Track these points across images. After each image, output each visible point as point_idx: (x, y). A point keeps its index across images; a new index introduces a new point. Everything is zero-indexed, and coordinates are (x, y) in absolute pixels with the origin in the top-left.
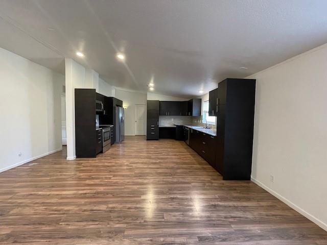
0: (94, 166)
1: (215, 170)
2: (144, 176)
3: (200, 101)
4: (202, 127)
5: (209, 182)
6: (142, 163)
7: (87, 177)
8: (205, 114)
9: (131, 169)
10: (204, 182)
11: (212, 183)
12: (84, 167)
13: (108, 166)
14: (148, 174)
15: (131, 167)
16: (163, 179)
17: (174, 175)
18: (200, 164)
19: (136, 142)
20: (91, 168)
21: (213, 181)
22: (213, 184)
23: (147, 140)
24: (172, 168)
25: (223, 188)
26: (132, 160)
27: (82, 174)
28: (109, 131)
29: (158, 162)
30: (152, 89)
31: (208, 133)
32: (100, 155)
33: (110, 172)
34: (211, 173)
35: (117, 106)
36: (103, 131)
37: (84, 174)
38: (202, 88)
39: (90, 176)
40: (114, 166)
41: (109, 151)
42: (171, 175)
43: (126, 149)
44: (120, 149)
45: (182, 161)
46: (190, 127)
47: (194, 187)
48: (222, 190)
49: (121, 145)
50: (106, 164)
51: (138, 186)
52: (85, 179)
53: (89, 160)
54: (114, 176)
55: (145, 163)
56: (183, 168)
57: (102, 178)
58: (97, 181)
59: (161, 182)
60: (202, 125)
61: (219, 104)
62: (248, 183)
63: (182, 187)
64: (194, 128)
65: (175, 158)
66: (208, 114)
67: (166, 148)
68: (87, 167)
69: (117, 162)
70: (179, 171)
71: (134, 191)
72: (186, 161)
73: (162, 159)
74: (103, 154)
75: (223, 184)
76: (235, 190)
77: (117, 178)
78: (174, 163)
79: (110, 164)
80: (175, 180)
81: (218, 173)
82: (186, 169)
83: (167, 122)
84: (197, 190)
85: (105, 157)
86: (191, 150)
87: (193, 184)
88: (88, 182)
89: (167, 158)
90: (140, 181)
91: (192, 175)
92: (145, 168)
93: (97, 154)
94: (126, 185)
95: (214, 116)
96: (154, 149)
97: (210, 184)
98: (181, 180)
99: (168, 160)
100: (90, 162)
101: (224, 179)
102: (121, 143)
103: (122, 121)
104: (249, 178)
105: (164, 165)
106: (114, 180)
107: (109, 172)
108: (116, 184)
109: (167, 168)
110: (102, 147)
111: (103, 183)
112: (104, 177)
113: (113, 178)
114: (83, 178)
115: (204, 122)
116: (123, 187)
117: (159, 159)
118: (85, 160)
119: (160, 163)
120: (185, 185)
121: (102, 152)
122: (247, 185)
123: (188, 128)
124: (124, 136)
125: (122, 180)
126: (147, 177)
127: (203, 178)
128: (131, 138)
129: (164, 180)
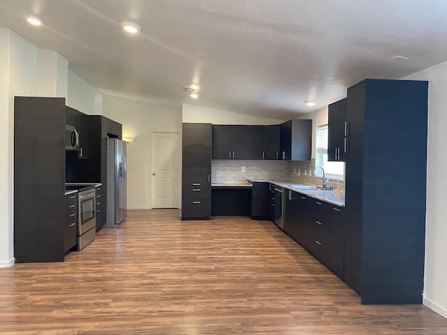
0: (63, 280)
1: (344, 284)
2: (183, 298)
3: (308, 125)
4: (314, 187)
5: (331, 308)
6: (177, 271)
7: (52, 303)
8: (322, 157)
9: (150, 284)
10: (318, 309)
11: (338, 311)
12: (39, 282)
13: (97, 280)
14: (191, 294)
15: (152, 281)
16: (228, 302)
17: (252, 295)
18: (310, 271)
19: (156, 224)
20: (57, 284)
21: (340, 307)
22: (340, 314)
23: (184, 219)
24: (247, 280)
25: (361, 320)
26: (151, 265)
27: (38, 298)
28: (92, 198)
29: (213, 267)
30: (194, 96)
31: (327, 200)
32: (73, 255)
33: (105, 290)
34: (334, 291)
35: (111, 136)
36: (80, 197)
37: (43, 297)
38: (312, 97)
39: (58, 301)
40: (111, 279)
41: (92, 246)
42: (246, 294)
43: (132, 240)
44: (117, 242)
45: (269, 265)
46: (286, 186)
47: (297, 317)
48: (359, 323)
49: (118, 231)
50: (91, 275)
51: (172, 319)
52: (49, 308)
53: (47, 268)
54: (115, 300)
55: (184, 271)
56: (271, 281)
57: (88, 305)
58: (77, 312)
59: (225, 310)
60: (314, 180)
61: (349, 134)
62: (417, 310)
63: (269, 319)
64: (296, 187)
65: (253, 260)
66: (326, 156)
67: (231, 236)
68: (48, 281)
69: (117, 269)
70: (262, 286)
71: (166, 329)
72: (279, 266)
73: (222, 261)
74: (80, 254)
75: (361, 312)
76: (387, 323)
77: (123, 303)
78: (251, 269)
79: (100, 275)
80: (255, 306)
81: (352, 290)
82: (277, 281)
83: (230, 175)
84: (303, 324)
85: (86, 259)
86: (288, 240)
87: (294, 313)
88: (55, 313)
89: (234, 260)
90: (175, 308)
91: (293, 295)
92: (183, 282)
93: (66, 254)
94: (146, 316)
95: (340, 160)
96: (201, 239)
97: (332, 312)
98: (267, 305)
99: (237, 264)
100: (51, 271)
101: (363, 303)
102: (119, 228)
103: (122, 173)
104: (419, 300)
105: (227, 275)
106: (116, 308)
107: (101, 292)
108: (122, 316)
109: (235, 281)
110: (78, 236)
111: (92, 315)
112: (92, 302)
113: (112, 304)
114: (43, 306)
115: (318, 173)
116: (140, 322)
117: (215, 261)
118: (39, 269)
119: (217, 270)
120: (278, 316)
121: (75, 248)
122: (414, 313)
123: (280, 188)
124: (125, 211)
125: (135, 307)
126: (191, 301)
127: (316, 300)
128: (142, 214)
129: (230, 305)
